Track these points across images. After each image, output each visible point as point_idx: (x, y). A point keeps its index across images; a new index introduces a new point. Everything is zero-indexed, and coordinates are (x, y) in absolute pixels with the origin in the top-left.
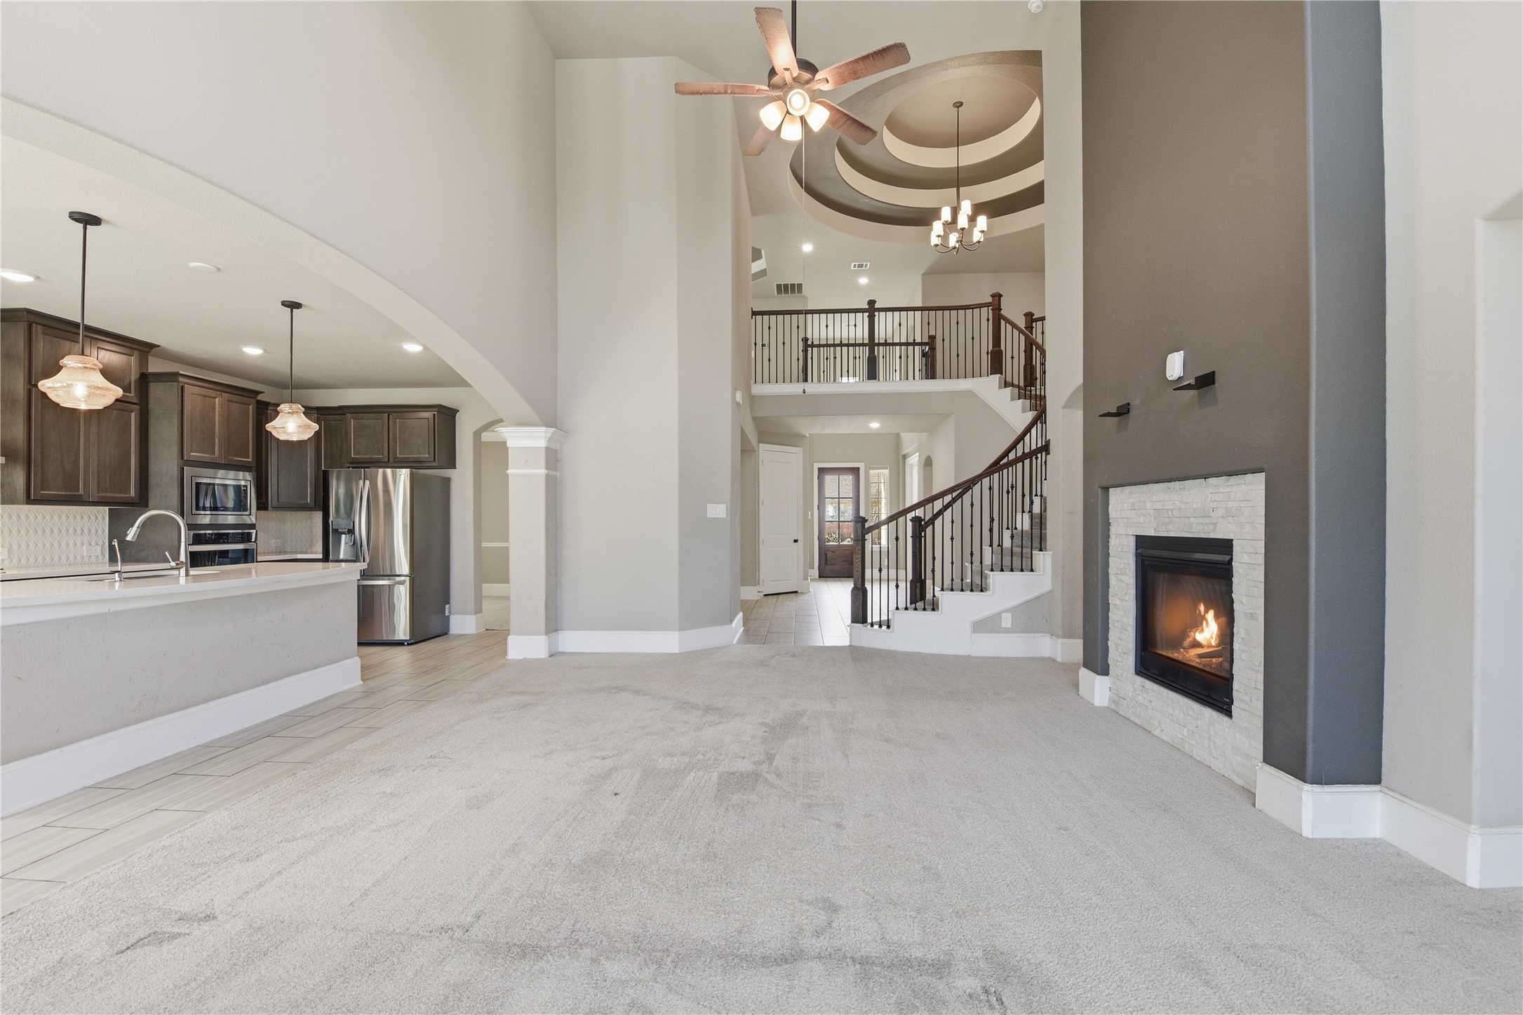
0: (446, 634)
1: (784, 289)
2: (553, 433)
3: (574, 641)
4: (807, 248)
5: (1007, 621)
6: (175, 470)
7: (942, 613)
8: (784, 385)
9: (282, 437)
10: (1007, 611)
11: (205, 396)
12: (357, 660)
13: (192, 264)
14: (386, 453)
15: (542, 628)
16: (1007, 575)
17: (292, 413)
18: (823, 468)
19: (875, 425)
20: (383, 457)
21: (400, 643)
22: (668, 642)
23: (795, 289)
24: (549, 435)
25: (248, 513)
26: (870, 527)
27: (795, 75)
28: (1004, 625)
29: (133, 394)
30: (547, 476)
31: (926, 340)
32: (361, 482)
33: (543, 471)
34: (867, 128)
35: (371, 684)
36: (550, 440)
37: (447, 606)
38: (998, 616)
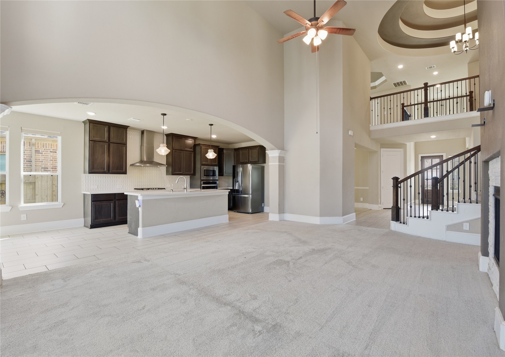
0: (263, 212)
1: (397, 85)
2: (280, 151)
3: (288, 217)
4: (400, 67)
5: (466, 227)
6: (200, 167)
7: (430, 220)
8: (394, 123)
9: (209, 158)
10: (467, 222)
11: (206, 148)
12: (228, 215)
13: (187, 120)
14: (248, 160)
15: (278, 212)
16: (468, 205)
17: (211, 152)
18: (424, 156)
19: (433, 137)
20: (247, 161)
21: (249, 213)
22: (316, 220)
23: (402, 83)
24: (279, 152)
25: (216, 177)
26: (400, 181)
27: (310, 24)
28: (464, 228)
29: (192, 150)
30: (279, 165)
31: (468, 94)
32: (240, 168)
33: (277, 163)
34: (350, 29)
35: (231, 222)
36: (280, 153)
37: (263, 204)
38: (461, 224)
